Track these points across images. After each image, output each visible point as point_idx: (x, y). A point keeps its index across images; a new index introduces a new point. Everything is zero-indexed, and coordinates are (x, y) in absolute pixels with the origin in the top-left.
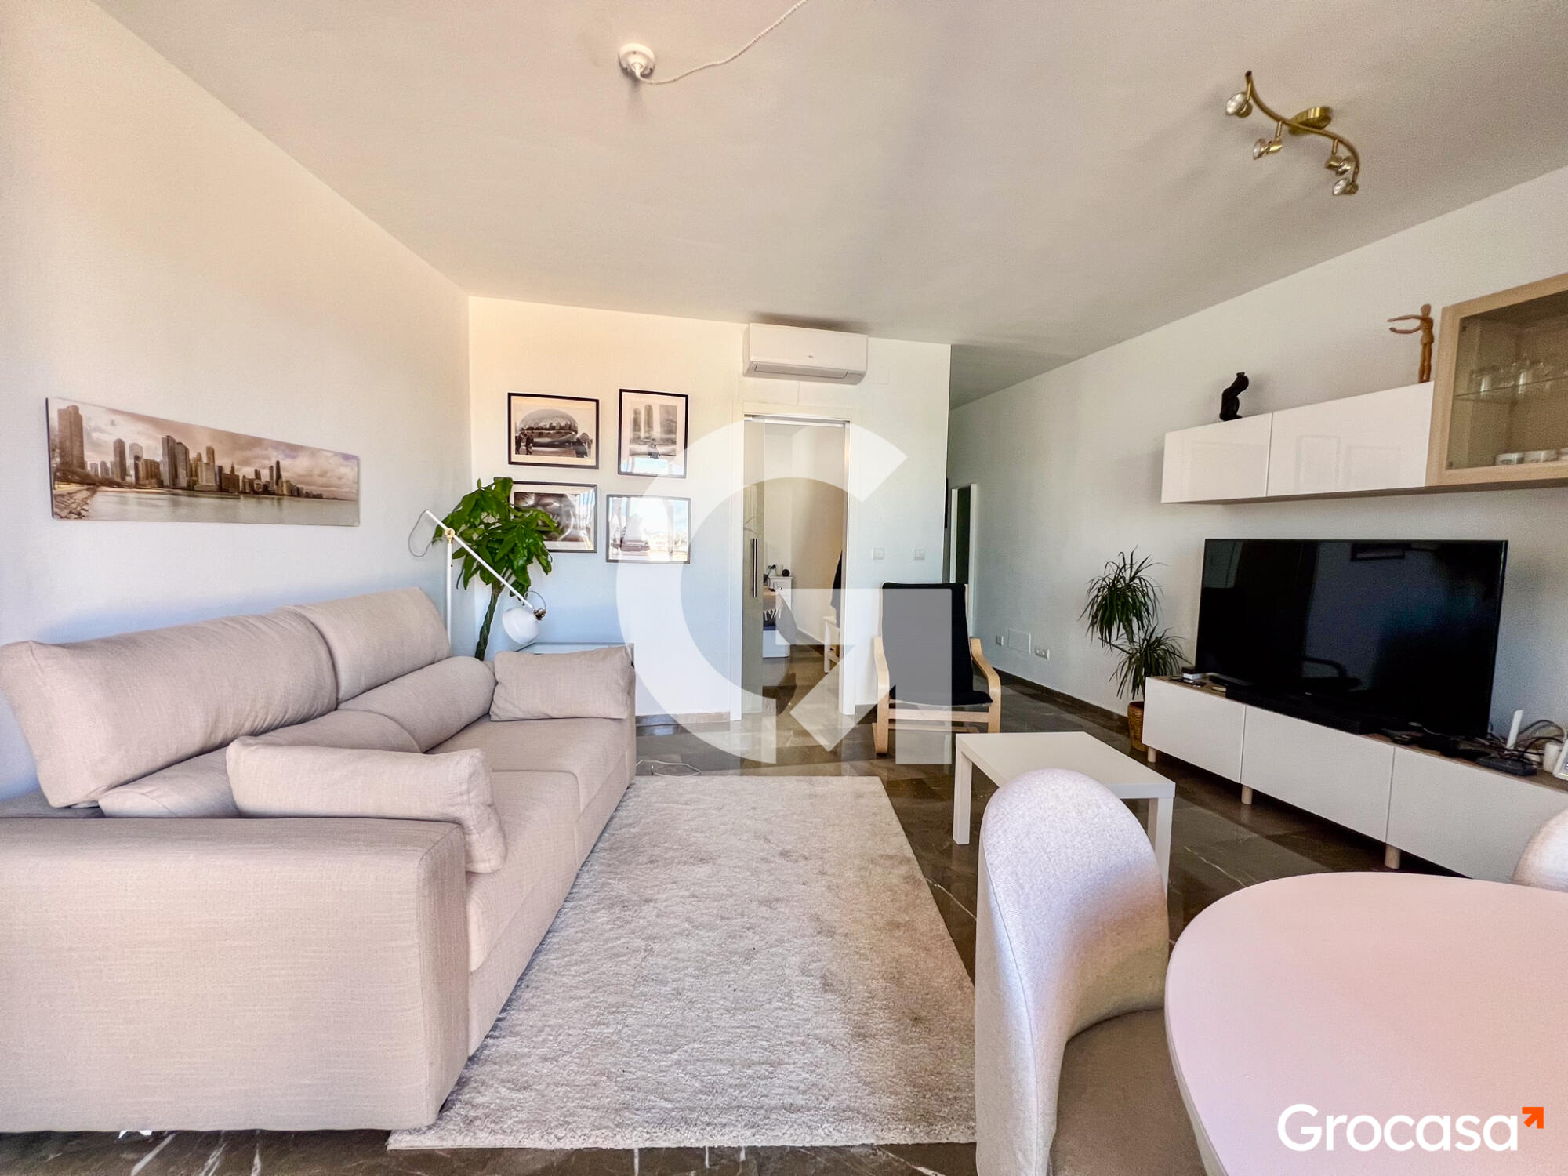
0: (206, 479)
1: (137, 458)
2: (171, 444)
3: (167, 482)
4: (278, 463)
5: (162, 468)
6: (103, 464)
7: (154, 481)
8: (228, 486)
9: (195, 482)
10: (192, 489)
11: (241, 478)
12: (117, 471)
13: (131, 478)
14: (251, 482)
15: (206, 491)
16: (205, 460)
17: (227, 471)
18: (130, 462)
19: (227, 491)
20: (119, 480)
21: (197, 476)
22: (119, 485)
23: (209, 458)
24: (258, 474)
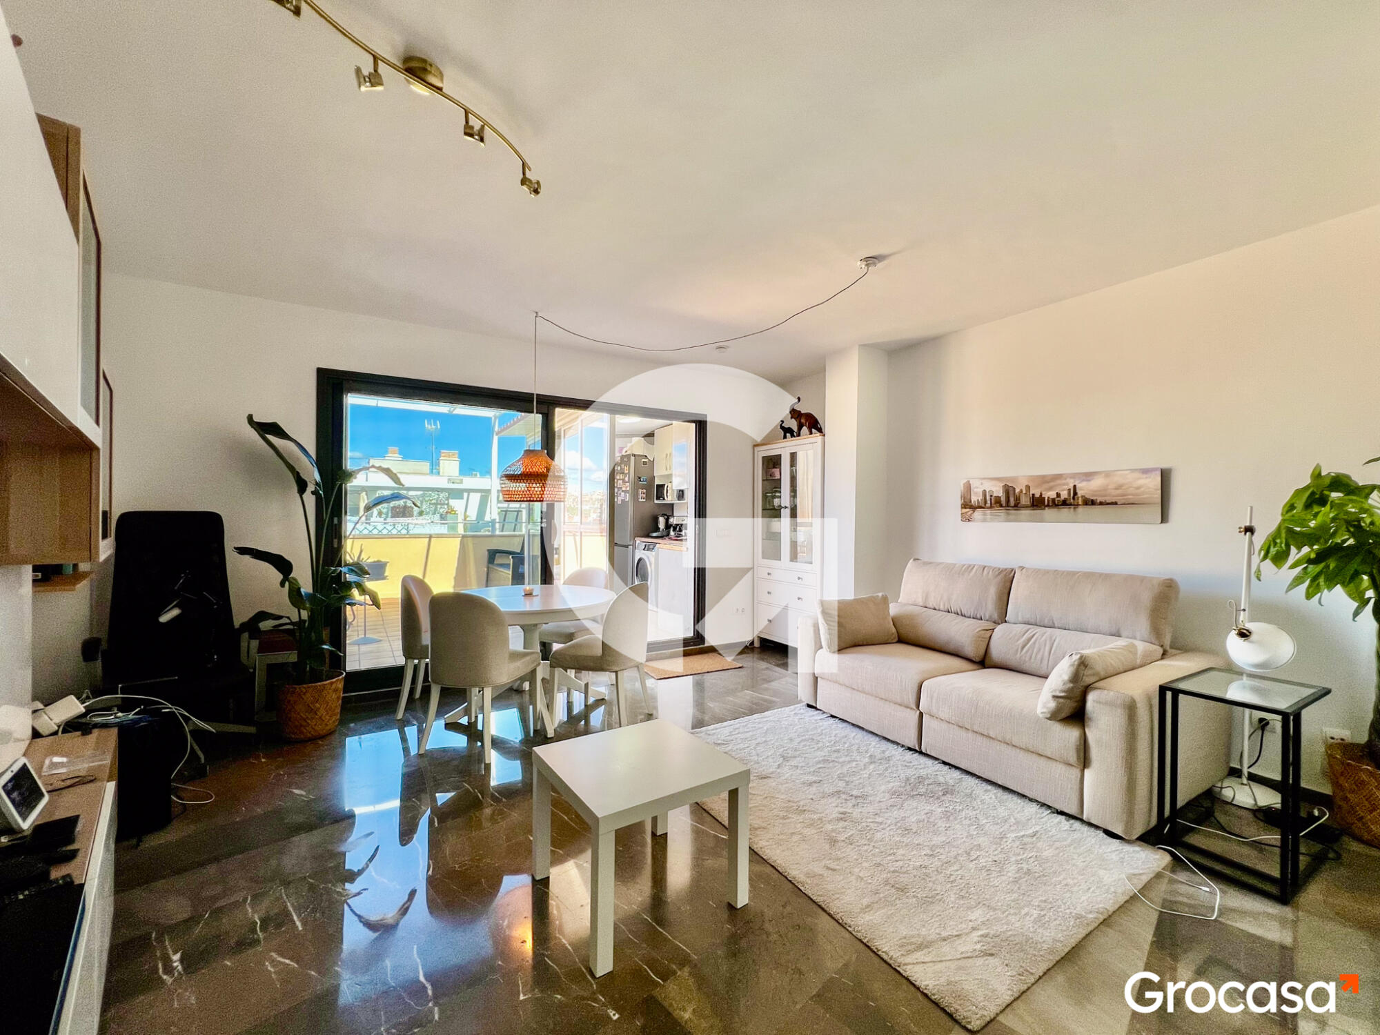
0: (1025, 500)
1: (991, 496)
2: (1007, 487)
3: (1004, 505)
4: (1075, 486)
5: (1002, 499)
6: (978, 500)
7: (998, 505)
8: (1038, 503)
9: (1018, 503)
10: (1017, 506)
11: (1046, 499)
12: (983, 502)
13: (988, 505)
14: (1053, 500)
15: (1026, 507)
16: (1024, 492)
17: (1037, 495)
18: (988, 498)
19: (1036, 506)
20: (983, 506)
21: (1019, 500)
22: (983, 508)
23: (1026, 491)
24: (1058, 495)
